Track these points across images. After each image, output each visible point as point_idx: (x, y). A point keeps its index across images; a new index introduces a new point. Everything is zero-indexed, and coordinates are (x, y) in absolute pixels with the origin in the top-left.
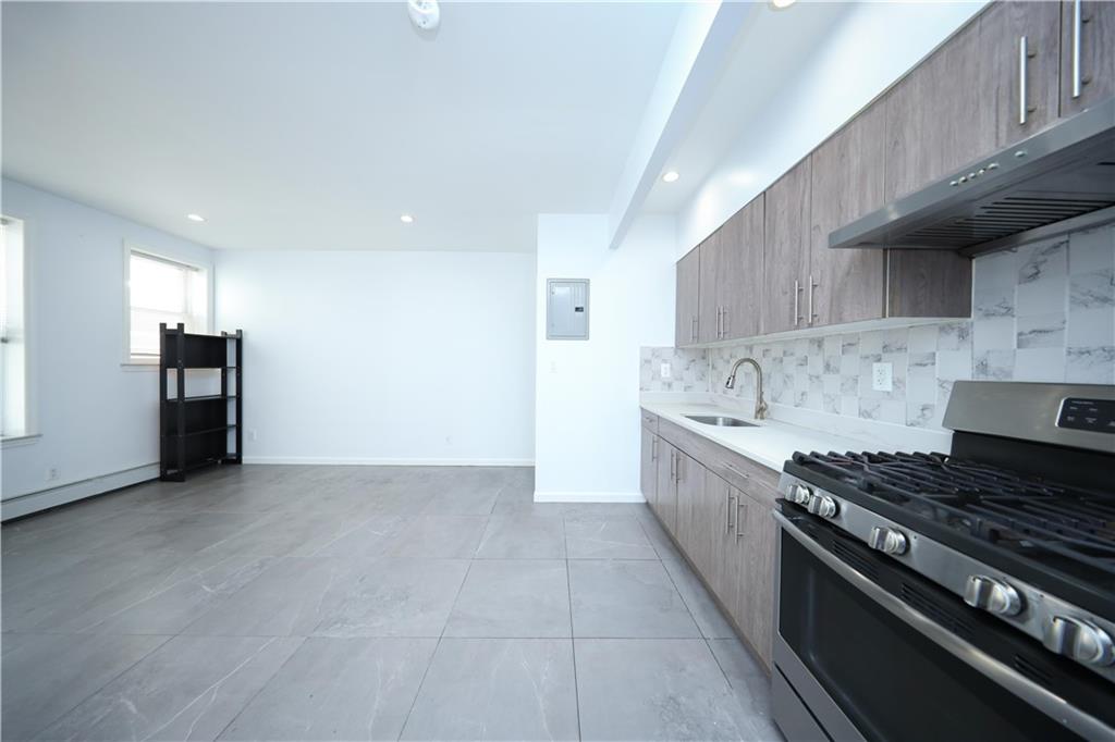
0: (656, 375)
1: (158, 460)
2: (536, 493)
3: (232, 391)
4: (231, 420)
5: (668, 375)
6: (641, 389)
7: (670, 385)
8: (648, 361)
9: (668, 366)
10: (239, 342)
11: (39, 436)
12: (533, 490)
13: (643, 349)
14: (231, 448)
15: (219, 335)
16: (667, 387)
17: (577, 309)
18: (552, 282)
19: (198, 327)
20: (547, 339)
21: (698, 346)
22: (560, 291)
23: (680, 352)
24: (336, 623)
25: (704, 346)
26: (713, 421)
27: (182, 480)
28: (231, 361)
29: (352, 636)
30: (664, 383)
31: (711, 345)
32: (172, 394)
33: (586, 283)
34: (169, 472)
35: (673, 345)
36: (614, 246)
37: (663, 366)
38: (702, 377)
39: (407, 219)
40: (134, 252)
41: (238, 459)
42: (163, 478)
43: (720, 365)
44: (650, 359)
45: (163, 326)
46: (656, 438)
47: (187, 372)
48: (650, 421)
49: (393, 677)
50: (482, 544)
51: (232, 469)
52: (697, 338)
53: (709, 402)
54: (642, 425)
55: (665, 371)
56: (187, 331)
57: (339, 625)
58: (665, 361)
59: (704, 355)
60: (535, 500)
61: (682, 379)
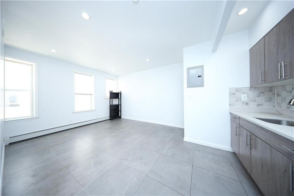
0: (239, 99)
1: (109, 116)
2: (184, 138)
3: (120, 104)
4: (120, 109)
5: (246, 99)
6: (230, 105)
7: (247, 104)
8: (233, 94)
9: (246, 95)
10: (121, 93)
11: (95, 110)
12: (184, 137)
13: (230, 89)
14: (120, 115)
15: (118, 92)
16: (245, 104)
17: (199, 76)
18: (189, 69)
19: (115, 91)
20: (187, 88)
21: (266, 85)
22: (192, 72)
23: (253, 89)
24: (126, 160)
25: (269, 85)
26: (279, 122)
27: (112, 120)
28: (120, 98)
29: (128, 165)
30: (244, 103)
31: (275, 84)
32: (111, 104)
33: (202, 67)
34: (111, 118)
35: (249, 86)
36: (214, 50)
37: (243, 96)
38: (270, 100)
39: (148, 60)
40: (107, 78)
41: (121, 117)
42: (110, 119)
43: (284, 94)
44: (234, 93)
45: (110, 91)
46: (238, 126)
47: (113, 100)
48: (234, 118)
49: (133, 181)
50: (165, 150)
51: (120, 119)
52: (265, 81)
53: (276, 112)
54: (231, 120)
55: (244, 97)
56: (113, 92)
57: (126, 161)
58: (244, 93)
59: (271, 89)
60: (184, 140)
61: (255, 101)
